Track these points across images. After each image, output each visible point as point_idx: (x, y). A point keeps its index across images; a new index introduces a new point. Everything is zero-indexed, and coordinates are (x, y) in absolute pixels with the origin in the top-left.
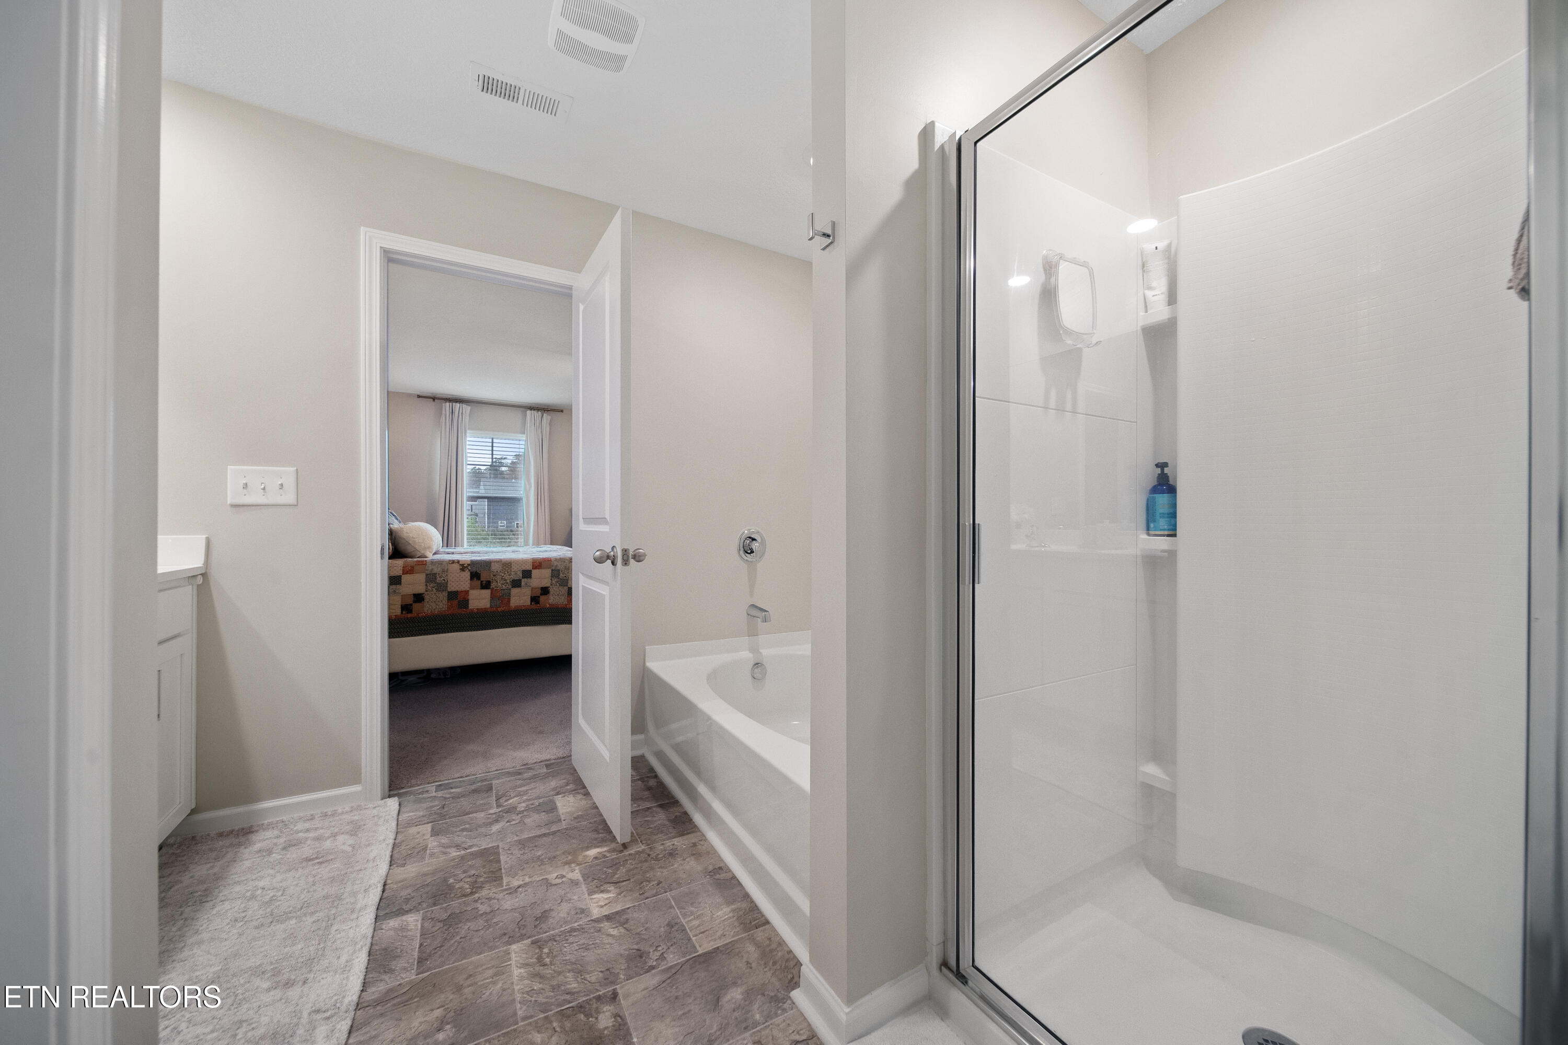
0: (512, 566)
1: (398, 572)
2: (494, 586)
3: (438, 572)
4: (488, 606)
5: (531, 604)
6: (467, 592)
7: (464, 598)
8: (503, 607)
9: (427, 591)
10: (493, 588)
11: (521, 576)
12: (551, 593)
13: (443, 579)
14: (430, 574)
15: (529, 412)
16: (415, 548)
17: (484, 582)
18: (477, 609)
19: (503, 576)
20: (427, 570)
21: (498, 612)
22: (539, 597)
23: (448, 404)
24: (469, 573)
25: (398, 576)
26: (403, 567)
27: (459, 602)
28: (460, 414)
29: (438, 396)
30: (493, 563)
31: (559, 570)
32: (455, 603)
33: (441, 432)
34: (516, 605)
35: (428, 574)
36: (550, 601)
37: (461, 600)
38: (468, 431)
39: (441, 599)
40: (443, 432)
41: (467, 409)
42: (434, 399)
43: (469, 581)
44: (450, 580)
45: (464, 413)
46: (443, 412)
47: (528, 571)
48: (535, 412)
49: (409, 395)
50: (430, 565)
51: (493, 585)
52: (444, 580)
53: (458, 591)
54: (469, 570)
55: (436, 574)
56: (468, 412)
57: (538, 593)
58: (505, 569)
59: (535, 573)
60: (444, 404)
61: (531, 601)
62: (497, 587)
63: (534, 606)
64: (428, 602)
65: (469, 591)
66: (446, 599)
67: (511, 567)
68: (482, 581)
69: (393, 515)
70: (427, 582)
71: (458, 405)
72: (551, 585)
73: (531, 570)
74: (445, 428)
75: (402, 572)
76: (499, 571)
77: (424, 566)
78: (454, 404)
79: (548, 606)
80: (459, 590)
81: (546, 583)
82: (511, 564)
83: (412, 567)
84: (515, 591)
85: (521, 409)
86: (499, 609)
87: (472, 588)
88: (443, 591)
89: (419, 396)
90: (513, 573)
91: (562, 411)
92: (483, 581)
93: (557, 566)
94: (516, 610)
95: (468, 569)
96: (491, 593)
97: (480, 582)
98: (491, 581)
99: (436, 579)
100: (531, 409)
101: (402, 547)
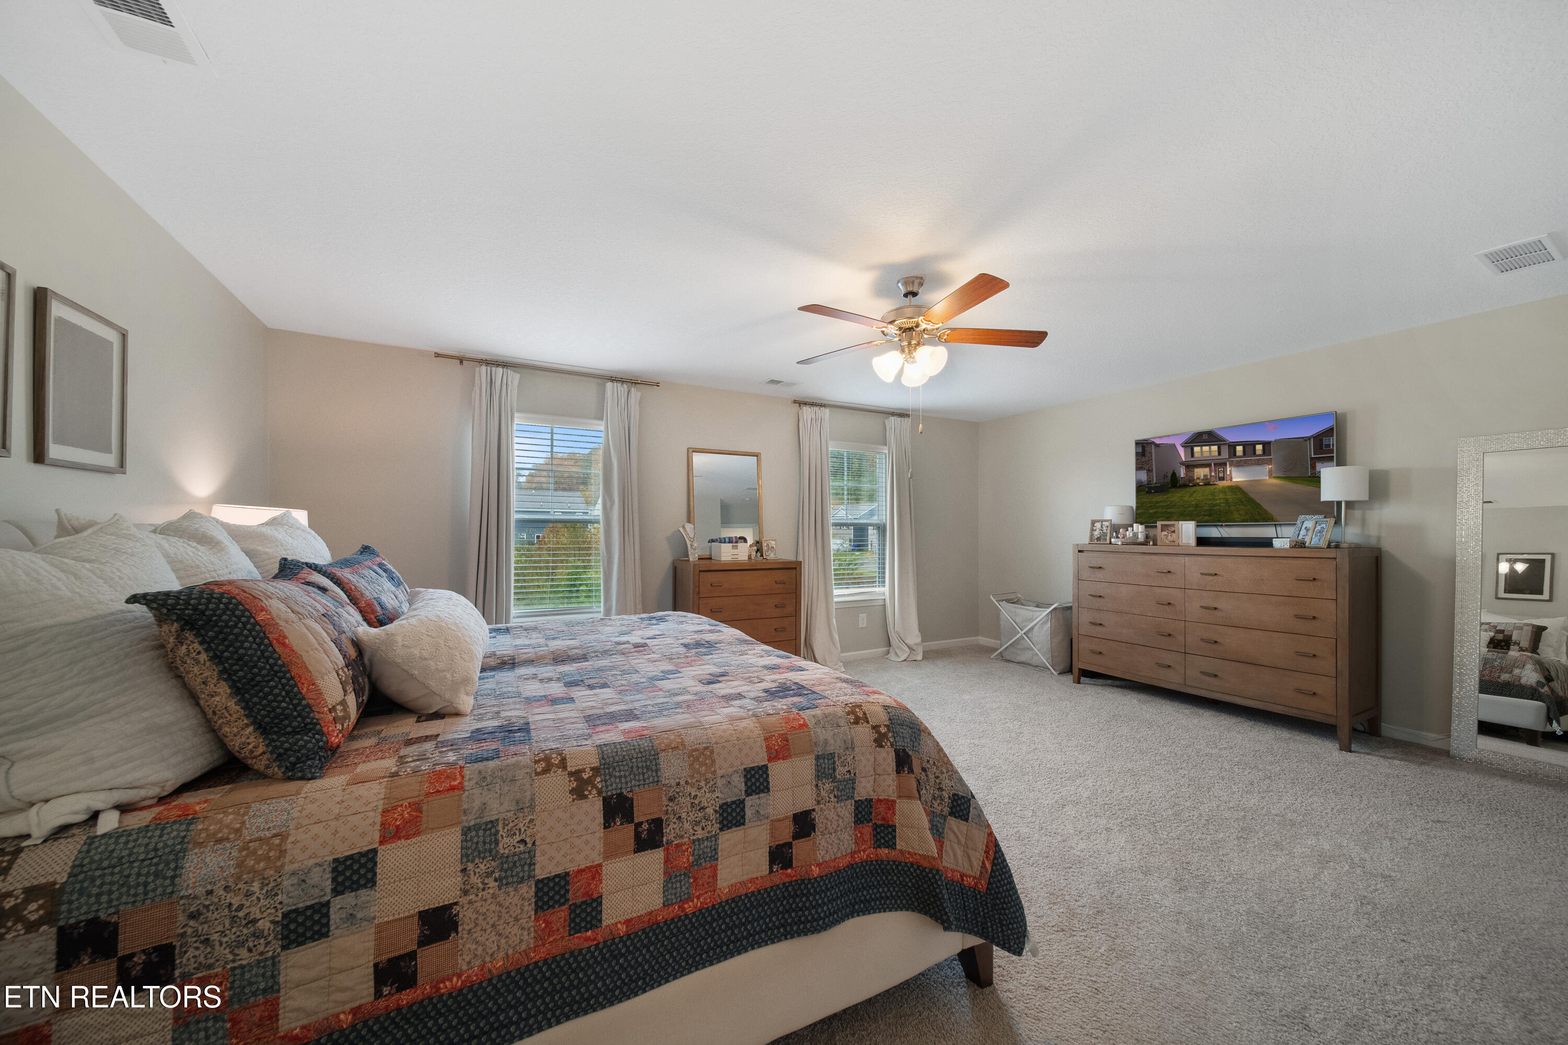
0: (715, 756)
1: (363, 834)
2: (671, 837)
3: (501, 816)
4: (656, 902)
5: (771, 871)
6: (595, 872)
7: (586, 894)
8: (698, 898)
9: (465, 892)
10: (669, 842)
11: (743, 787)
12: (820, 827)
13: (517, 838)
14: (477, 827)
15: (609, 385)
16: (426, 687)
17: (645, 826)
18: (628, 922)
19: (696, 796)
20: (465, 812)
21: (686, 915)
22: (789, 845)
23: (484, 368)
24: (599, 804)
25: (361, 854)
26: (385, 812)
27: (572, 909)
28: (504, 387)
29: (468, 355)
30: (662, 755)
31: (832, 755)
32: (560, 915)
33: (473, 416)
34: (733, 881)
35: (469, 829)
36: (820, 856)
37: (578, 901)
38: (516, 415)
39: (515, 911)
40: (477, 416)
41: (514, 377)
42: (461, 360)
43: (600, 832)
44: (544, 838)
45: (509, 383)
46: (477, 381)
47: (760, 768)
48: (619, 385)
49: (422, 353)
50: (477, 791)
51: (670, 832)
52: (523, 841)
53: (567, 874)
54: (600, 792)
55: (494, 823)
56: (516, 382)
57: (786, 833)
58: (698, 772)
59: (779, 772)
60: (477, 369)
61: (772, 862)
62: (682, 837)
63: (781, 877)
64: (469, 932)
65: (600, 865)
66: (530, 909)
67: (713, 761)
68: (639, 825)
69: (385, 571)
70: (466, 857)
71: (500, 370)
72: (818, 803)
73: (766, 766)
74: (480, 408)
75: (377, 836)
76: (682, 782)
77: (457, 792)
78: (494, 369)
79: (816, 871)
80: (572, 868)
81: (805, 800)
82: (712, 752)
83: (417, 807)
84: (729, 839)
85: (596, 380)
86: (689, 908)
87: (611, 852)
88: (521, 881)
89: (438, 355)
90: (720, 782)
91: (657, 385)
92: (641, 823)
93: (826, 742)
94: (733, 899)
95: (594, 786)
96: (667, 861)
97: (631, 827)
98: (664, 818)
99: (497, 843)
100: (612, 381)
101: (393, 686)
